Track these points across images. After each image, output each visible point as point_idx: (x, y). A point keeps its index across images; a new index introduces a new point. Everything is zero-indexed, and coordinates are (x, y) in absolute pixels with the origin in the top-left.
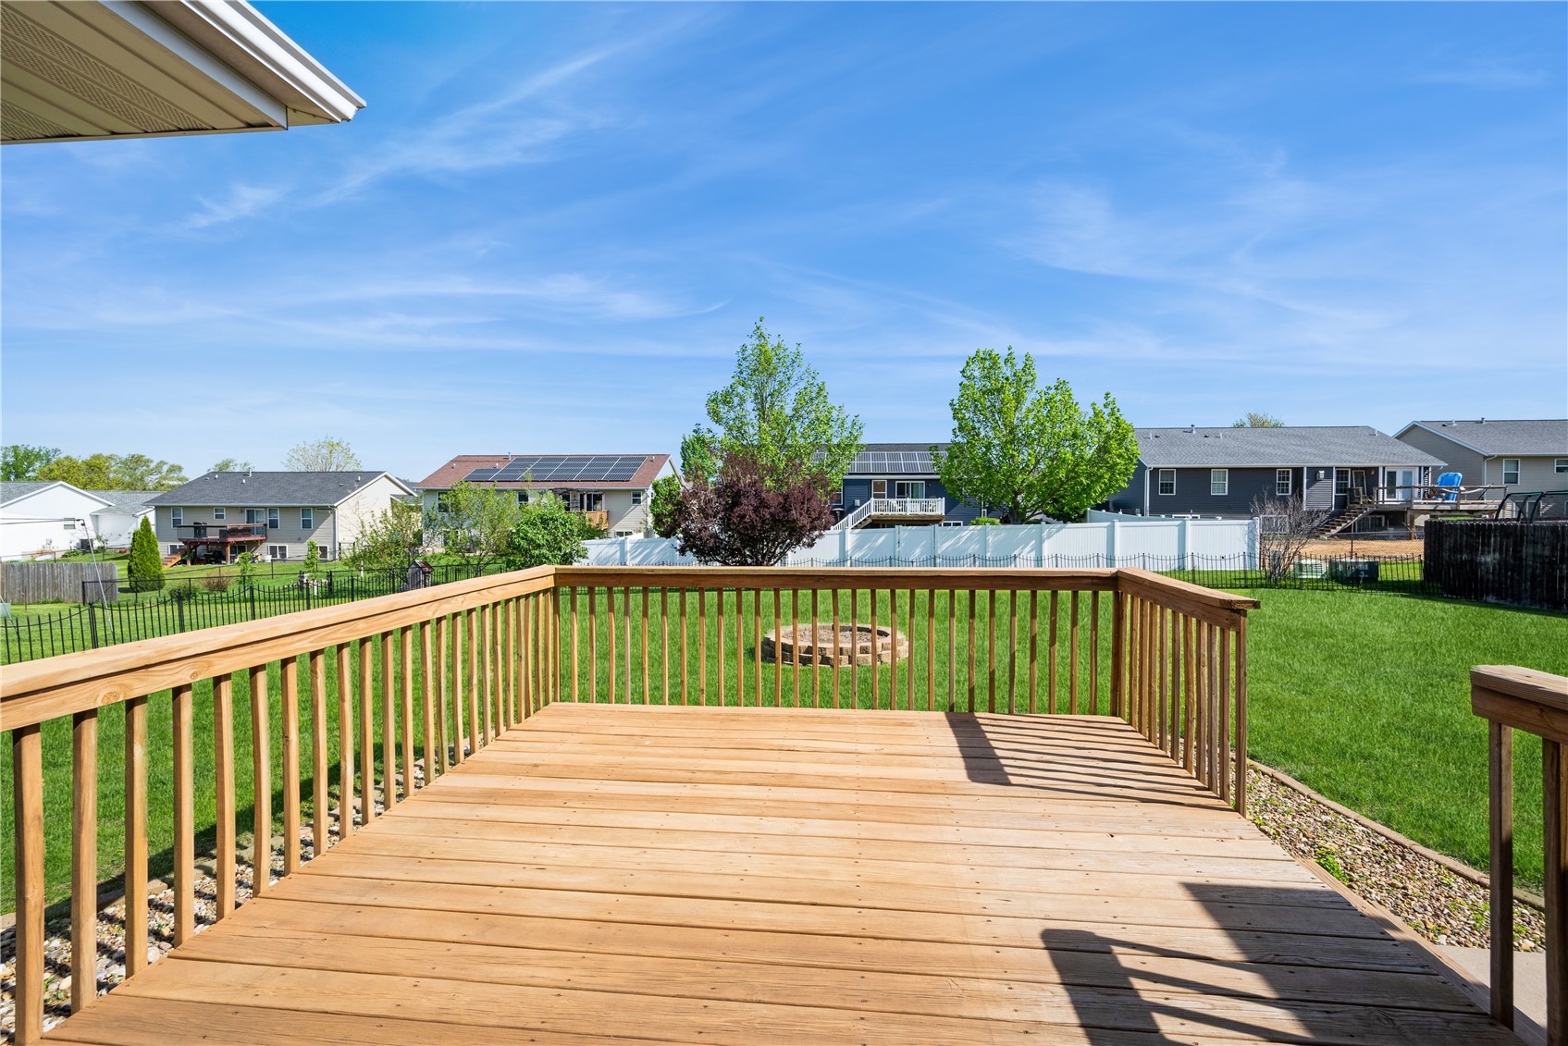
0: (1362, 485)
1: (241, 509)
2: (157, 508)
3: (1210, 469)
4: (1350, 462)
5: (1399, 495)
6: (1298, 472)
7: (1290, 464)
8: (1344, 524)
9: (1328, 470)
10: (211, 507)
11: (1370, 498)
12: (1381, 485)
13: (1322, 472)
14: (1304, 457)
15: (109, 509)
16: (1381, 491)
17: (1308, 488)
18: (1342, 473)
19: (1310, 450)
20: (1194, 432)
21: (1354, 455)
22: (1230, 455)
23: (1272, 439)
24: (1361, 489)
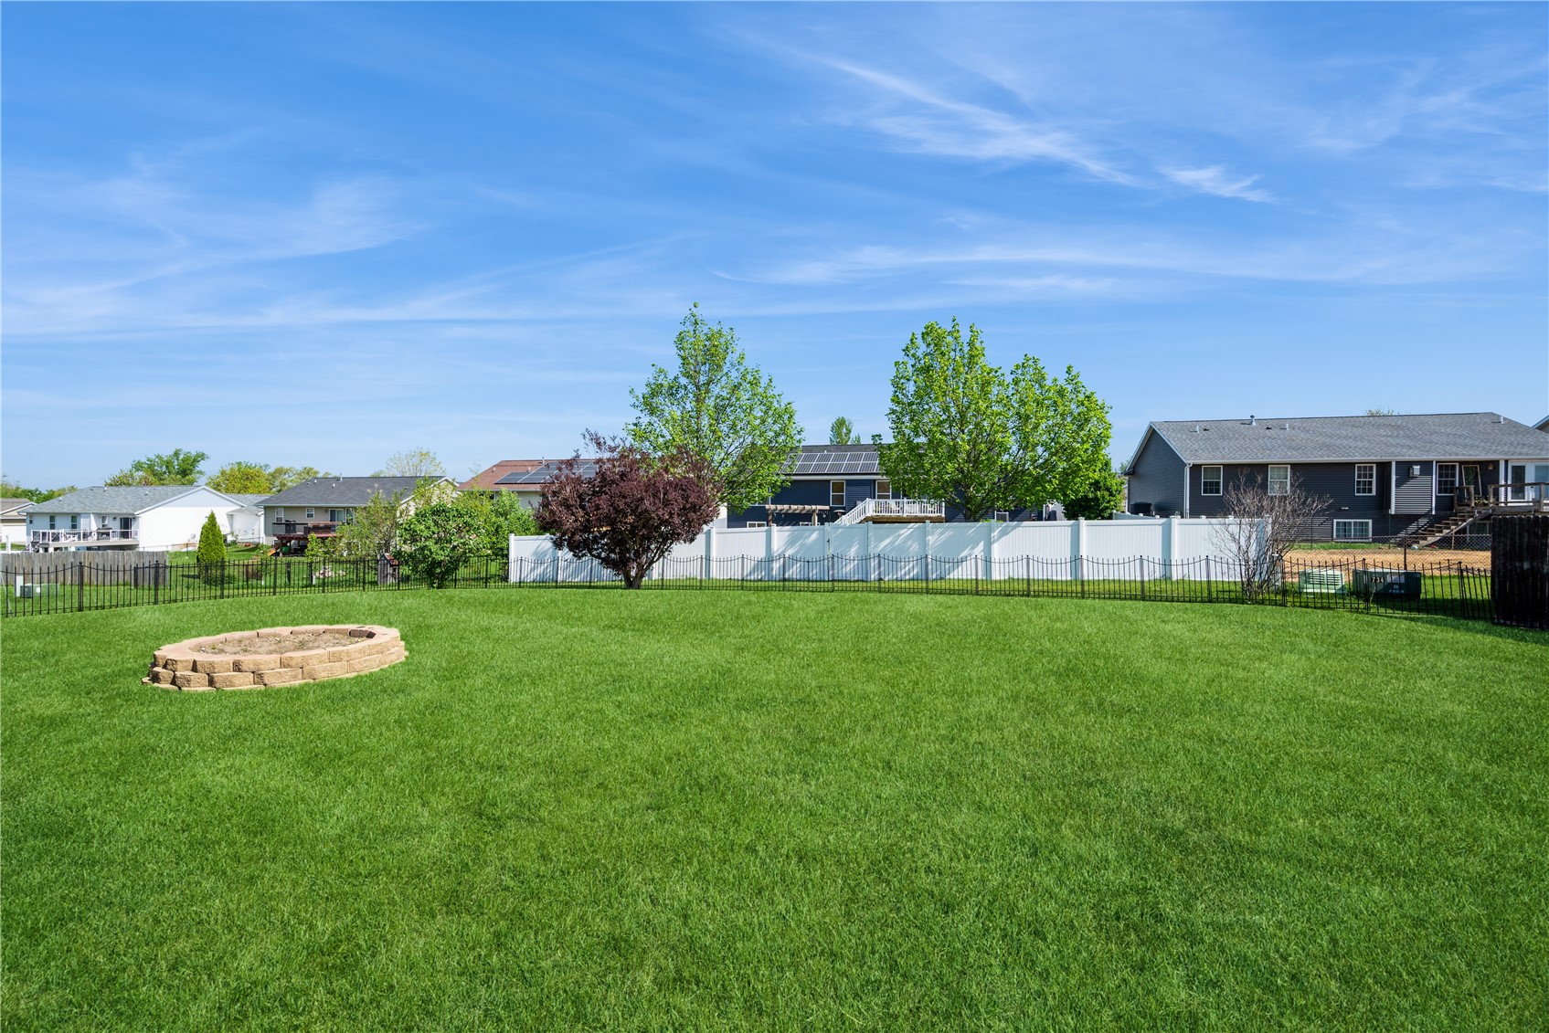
0: (1476, 484)
1: (326, 509)
2: (265, 508)
3: (1267, 465)
4: (1457, 454)
5: (1530, 494)
6: (1384, 467)
7: (1372, 458)
8: (1446, 531)
9: (1426, 466)
10: (304, 507)
11: (1486, 499)
12: (1502, 482)
13: (1417, 468)
14: (1393, 449)
15: (242, 508)
16: (1502, 490)
17: (1397, 486)
18: (1446, 469)
19: (1402, 441)
20: (1254, 424)
21: (1465, 446)
22: (1294, 449)
23: (1355, 430)
24: (1472, 488)
